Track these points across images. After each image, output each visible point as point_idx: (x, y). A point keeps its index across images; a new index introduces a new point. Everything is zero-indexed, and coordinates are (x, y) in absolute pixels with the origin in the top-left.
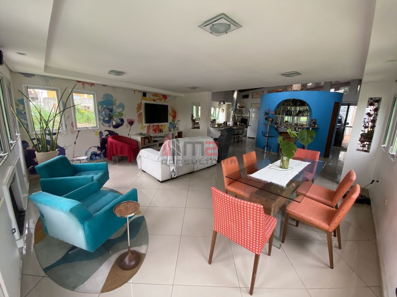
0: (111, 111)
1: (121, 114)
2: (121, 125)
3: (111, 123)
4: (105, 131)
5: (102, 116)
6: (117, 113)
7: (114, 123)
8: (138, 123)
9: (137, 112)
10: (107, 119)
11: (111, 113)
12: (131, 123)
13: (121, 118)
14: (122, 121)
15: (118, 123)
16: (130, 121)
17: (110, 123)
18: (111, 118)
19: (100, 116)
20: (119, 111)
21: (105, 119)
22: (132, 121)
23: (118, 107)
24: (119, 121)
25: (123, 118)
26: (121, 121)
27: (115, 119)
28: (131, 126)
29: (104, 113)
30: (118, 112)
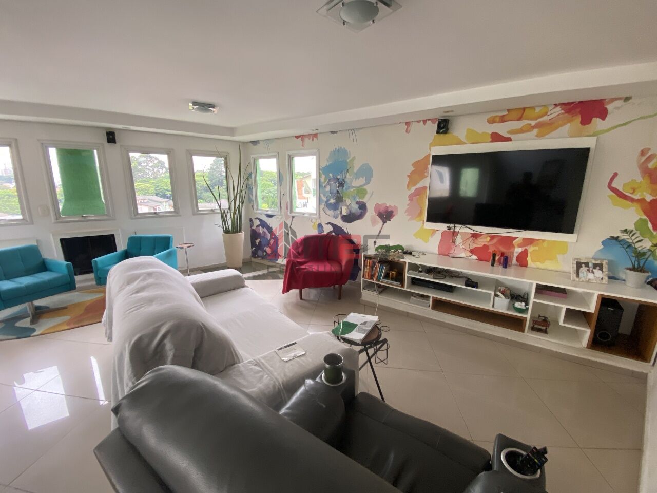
0: (342, 184)
1: (361, 191)
2: (360, 217)
3: (340, 209)
4: (327, 224)
5: (324, 195)
6: (352, 190)
7: (345, 212)
8: (409, 217)
9: (408, 187)
10: (332, 201)
11: (340, 190)
12: (386, 215)
13: (361, 200)
14: (363, 207)
15: (353, 211)
16: (382, 210)
17: (338, 209)
18: (340, 199)
19: (322, 195)
20: (358, 185)
21: (330, 202)
22: (390, 210)
23: (357, 175)
24: (355, 208)
25: (365, 200)
26: (360, 208)
27: (348, 201)
28: (384, 222)
29: (328, 189)
30: (353, 187)
